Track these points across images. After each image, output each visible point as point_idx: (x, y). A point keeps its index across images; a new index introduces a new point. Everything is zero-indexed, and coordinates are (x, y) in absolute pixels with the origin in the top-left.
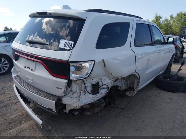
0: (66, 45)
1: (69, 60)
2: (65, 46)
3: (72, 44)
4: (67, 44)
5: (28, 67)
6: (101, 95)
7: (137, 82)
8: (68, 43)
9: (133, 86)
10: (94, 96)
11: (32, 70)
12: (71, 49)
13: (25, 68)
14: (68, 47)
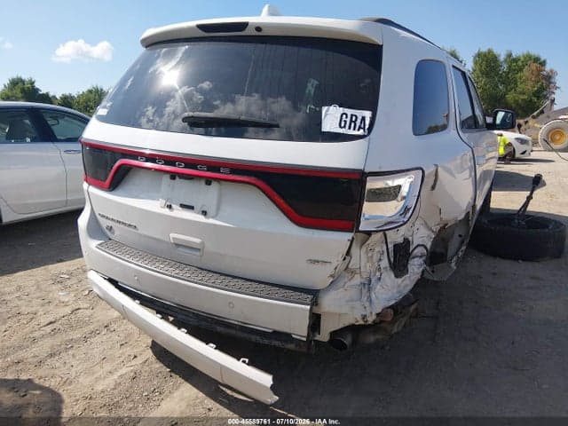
0: (345, 121)
1: (367, 170)
2: (345, 127)
3: (363, 119)
4: (348, 120)
5: (183, 206)
6: (412, 278)
7: (460, 236)
8: (351, 118)
9: (443, 251)
10: (400, 280)
11: (204, 213)
12: (366, 134)
13: (167, 210)
14: (354, 129)
